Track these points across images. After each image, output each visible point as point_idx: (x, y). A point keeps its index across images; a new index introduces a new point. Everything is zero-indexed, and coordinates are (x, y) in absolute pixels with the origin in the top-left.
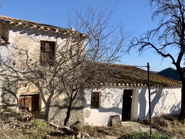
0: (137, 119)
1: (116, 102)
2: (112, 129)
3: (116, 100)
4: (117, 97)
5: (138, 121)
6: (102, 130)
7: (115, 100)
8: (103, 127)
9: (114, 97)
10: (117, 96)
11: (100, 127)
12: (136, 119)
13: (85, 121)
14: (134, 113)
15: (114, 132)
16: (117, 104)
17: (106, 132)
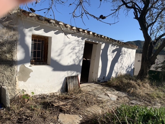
0: (97, 80)
1: (77, 57)
2: (68, 99)
3: (78, 54)
4: (79, 51)
5: (98, 82)
6: (50, 103)
7: (76, 53)
8: (53, 96)
9: (75, 49)
10: (80, 49)
11: (48, 96)
12: (95, 80)
13: (17, 88)
14: (93, 73)
15: (73, 105)
16: (79, 60)
17: (58, 107)
